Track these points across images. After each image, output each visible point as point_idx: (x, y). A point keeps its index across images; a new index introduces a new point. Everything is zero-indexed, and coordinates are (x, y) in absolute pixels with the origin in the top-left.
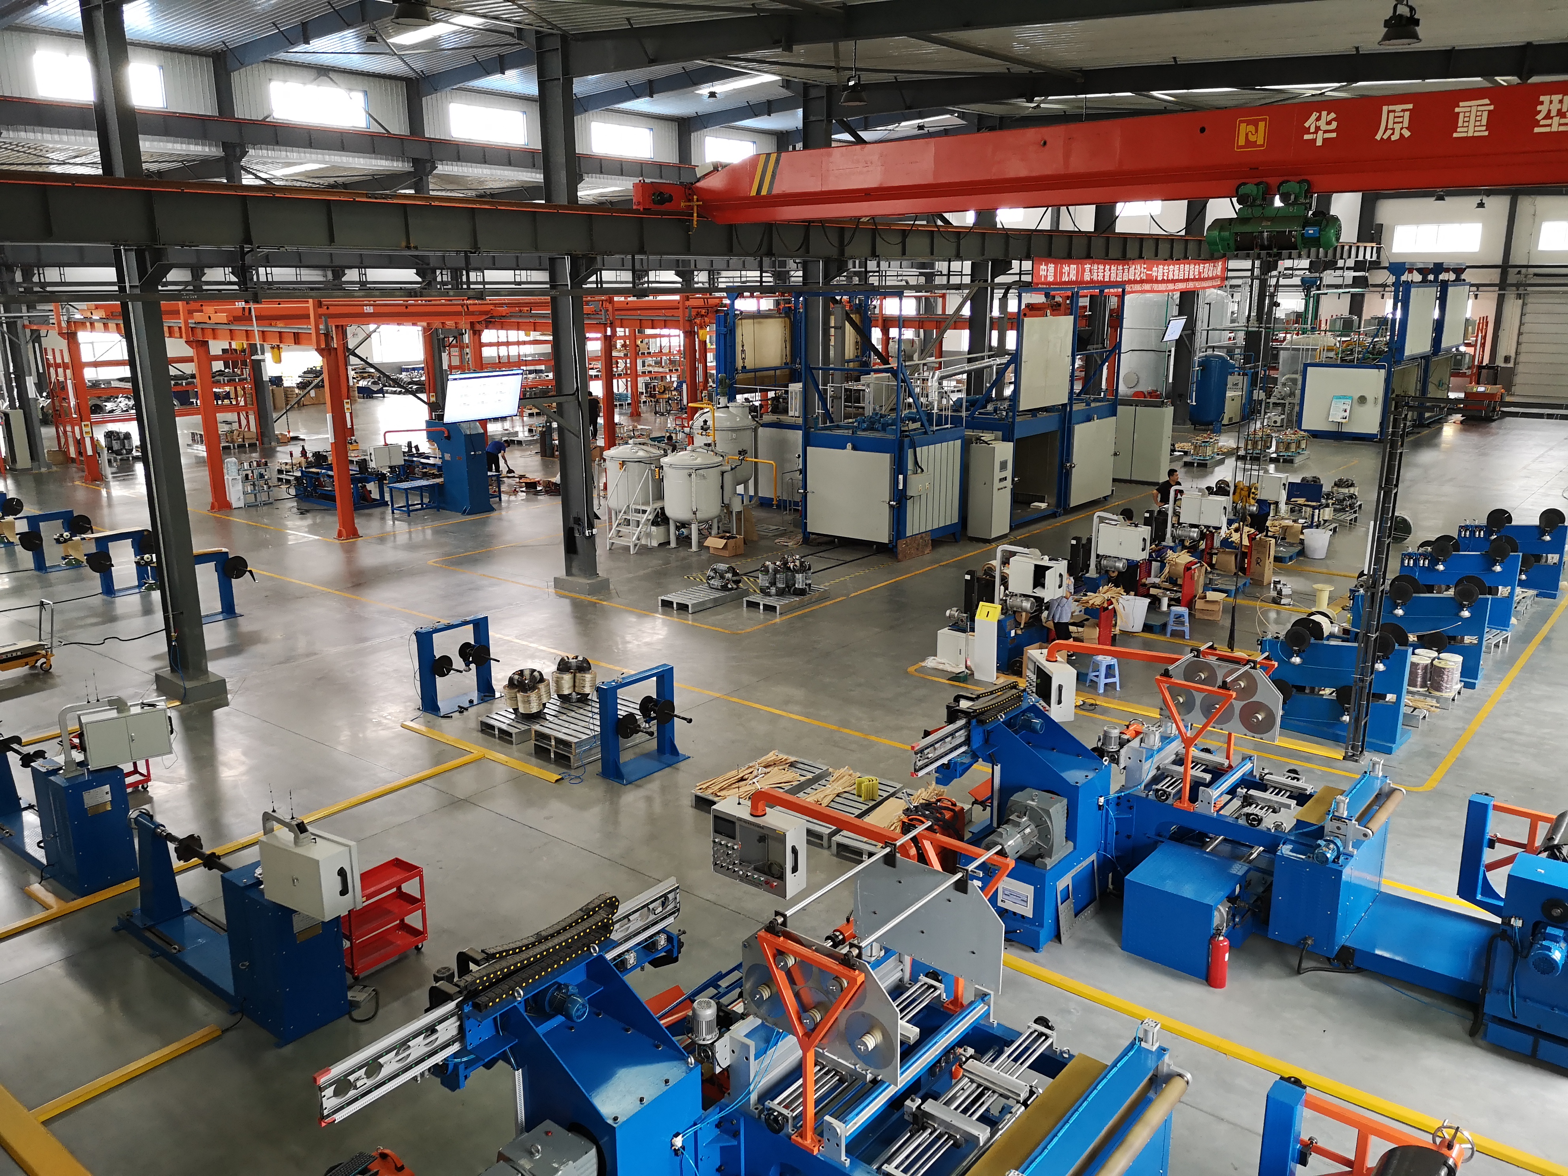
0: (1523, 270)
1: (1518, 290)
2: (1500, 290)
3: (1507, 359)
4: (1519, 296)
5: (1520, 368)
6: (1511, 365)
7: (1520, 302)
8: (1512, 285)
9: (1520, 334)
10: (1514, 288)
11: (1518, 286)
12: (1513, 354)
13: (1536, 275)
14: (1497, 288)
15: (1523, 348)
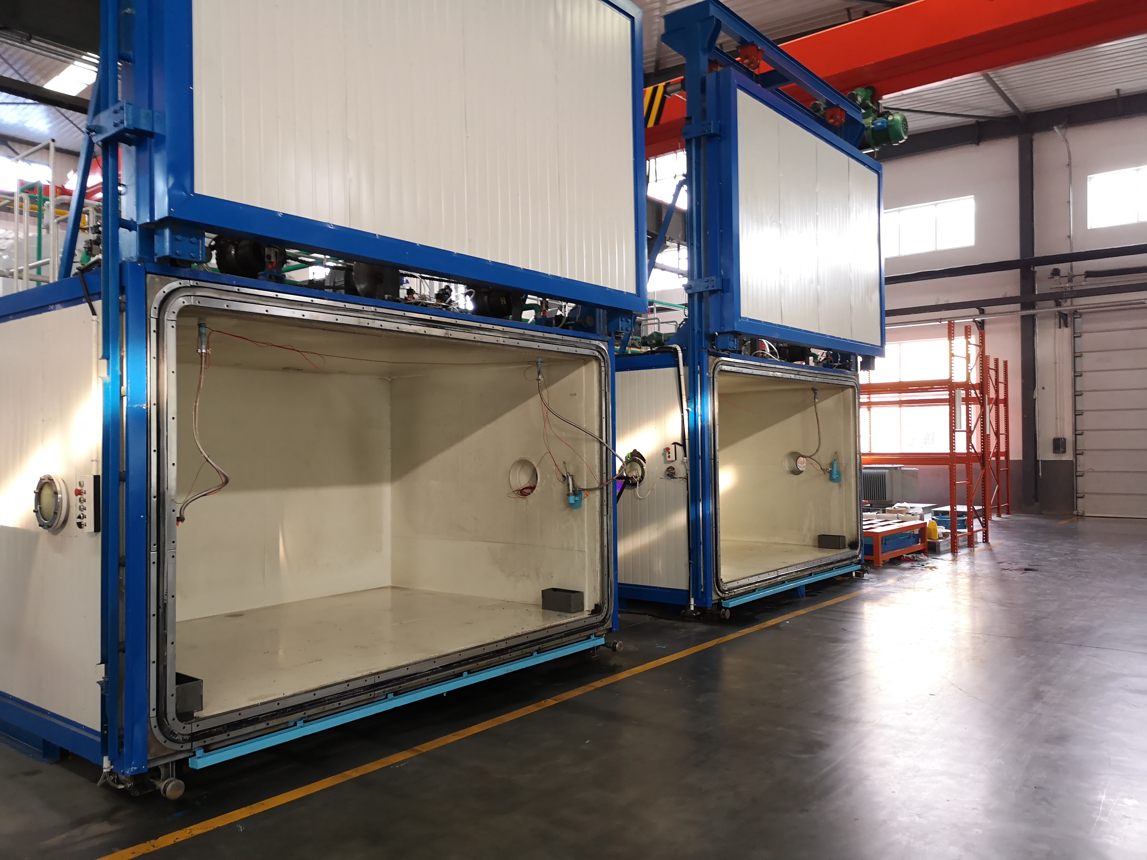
0: (1063, 268)
1: (1058, 304)
2: (1023, 308)
3: (1059, 445)
4: (1064, 319)
5: (1085, 463)
6: (1068, 456)
7: (1067, 332)
8: (1045, 297)
9: (1076, 394)
10: (1052, 303)
11: (1057, 298)
12: (1068, 434)
13: (1089, 274)
14: (1017, 307)
15: (1086, 422)
